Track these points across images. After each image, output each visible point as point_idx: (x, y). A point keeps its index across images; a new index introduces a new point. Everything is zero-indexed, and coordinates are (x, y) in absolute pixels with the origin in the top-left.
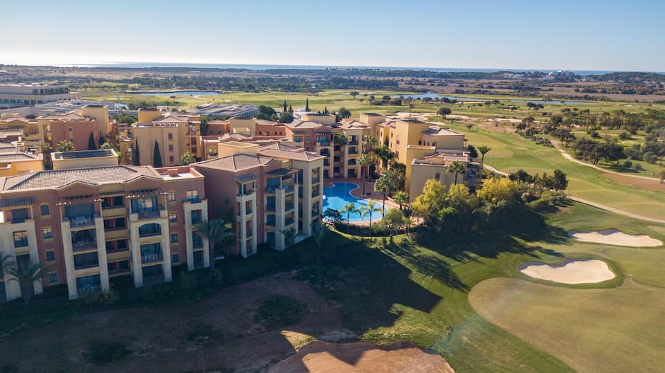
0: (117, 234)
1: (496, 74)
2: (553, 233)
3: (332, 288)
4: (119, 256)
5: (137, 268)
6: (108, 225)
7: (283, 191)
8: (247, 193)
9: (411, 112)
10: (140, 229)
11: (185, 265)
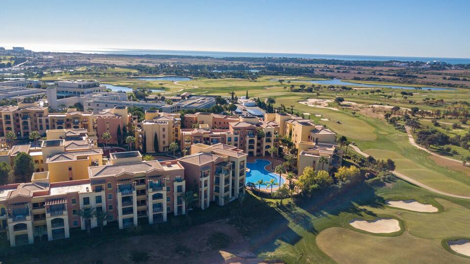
0: (142, 197)
1: (387, 62)
2: (377, 201)
3: (246, 230)
4: (143, 207)
5: (151, 214)
6: (138, 194)
7: (224, 175)
8: (205, 176)
9: (318, 98)
10: (153, 196)
11: (173, 213)
